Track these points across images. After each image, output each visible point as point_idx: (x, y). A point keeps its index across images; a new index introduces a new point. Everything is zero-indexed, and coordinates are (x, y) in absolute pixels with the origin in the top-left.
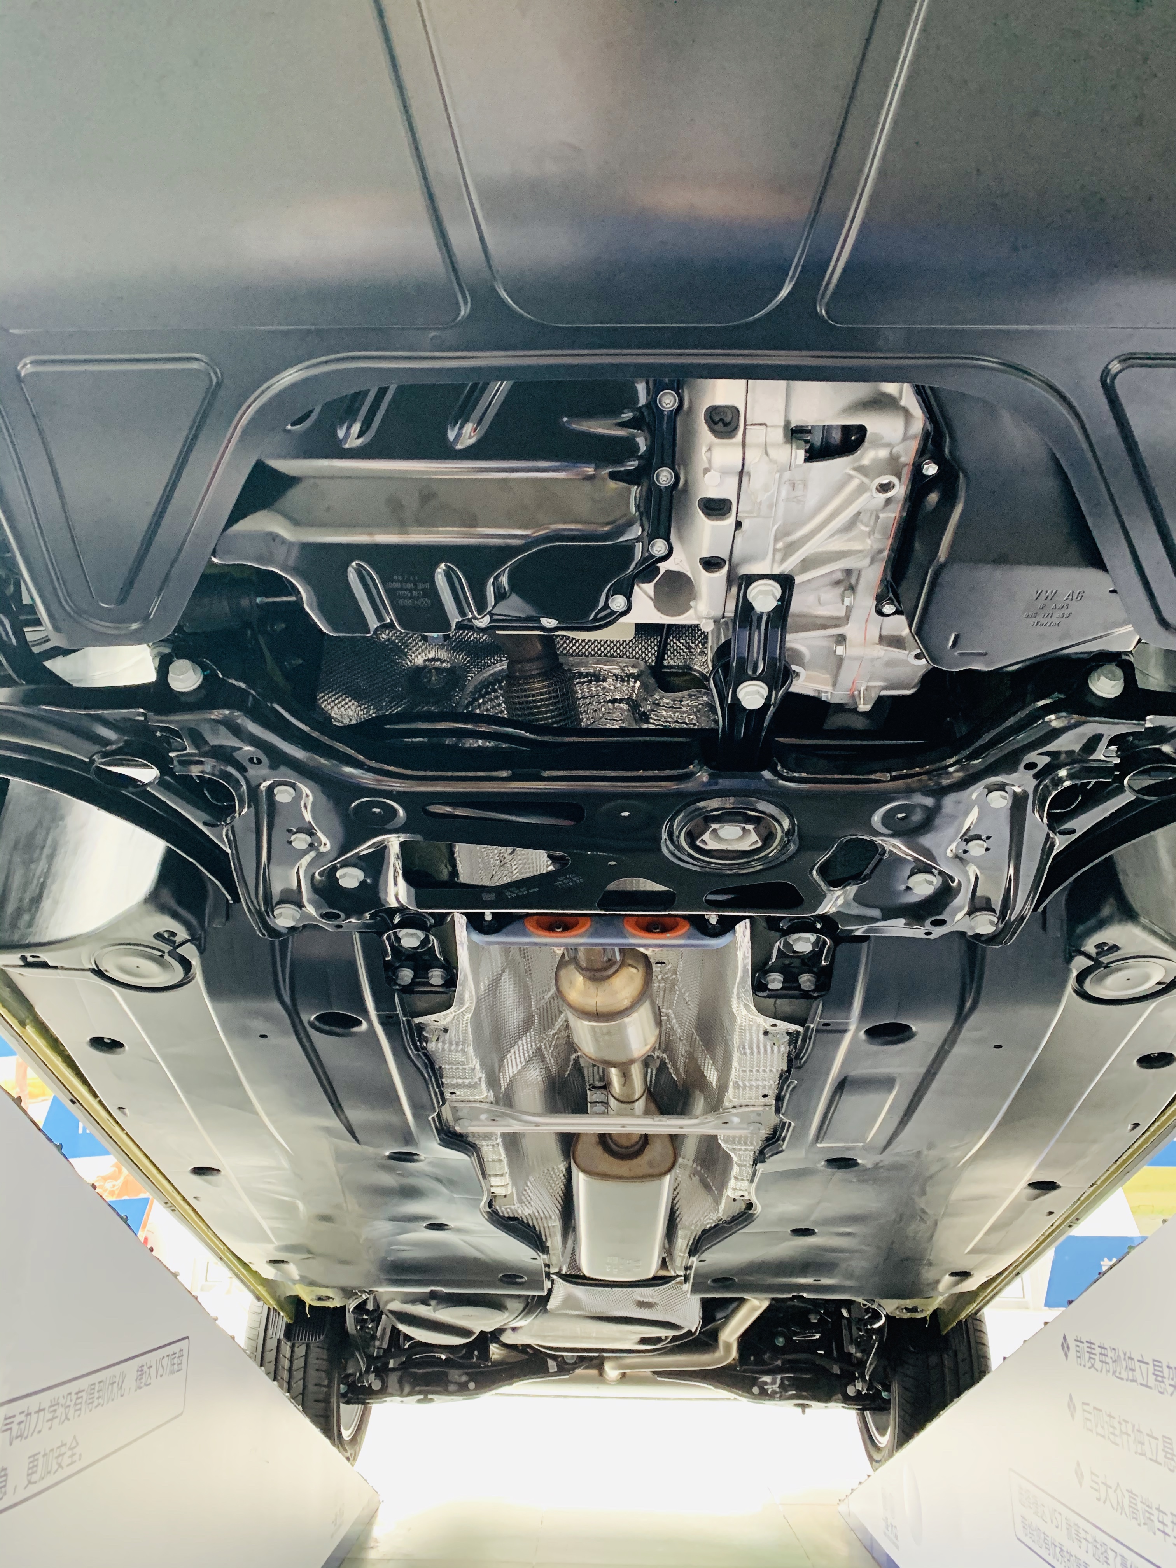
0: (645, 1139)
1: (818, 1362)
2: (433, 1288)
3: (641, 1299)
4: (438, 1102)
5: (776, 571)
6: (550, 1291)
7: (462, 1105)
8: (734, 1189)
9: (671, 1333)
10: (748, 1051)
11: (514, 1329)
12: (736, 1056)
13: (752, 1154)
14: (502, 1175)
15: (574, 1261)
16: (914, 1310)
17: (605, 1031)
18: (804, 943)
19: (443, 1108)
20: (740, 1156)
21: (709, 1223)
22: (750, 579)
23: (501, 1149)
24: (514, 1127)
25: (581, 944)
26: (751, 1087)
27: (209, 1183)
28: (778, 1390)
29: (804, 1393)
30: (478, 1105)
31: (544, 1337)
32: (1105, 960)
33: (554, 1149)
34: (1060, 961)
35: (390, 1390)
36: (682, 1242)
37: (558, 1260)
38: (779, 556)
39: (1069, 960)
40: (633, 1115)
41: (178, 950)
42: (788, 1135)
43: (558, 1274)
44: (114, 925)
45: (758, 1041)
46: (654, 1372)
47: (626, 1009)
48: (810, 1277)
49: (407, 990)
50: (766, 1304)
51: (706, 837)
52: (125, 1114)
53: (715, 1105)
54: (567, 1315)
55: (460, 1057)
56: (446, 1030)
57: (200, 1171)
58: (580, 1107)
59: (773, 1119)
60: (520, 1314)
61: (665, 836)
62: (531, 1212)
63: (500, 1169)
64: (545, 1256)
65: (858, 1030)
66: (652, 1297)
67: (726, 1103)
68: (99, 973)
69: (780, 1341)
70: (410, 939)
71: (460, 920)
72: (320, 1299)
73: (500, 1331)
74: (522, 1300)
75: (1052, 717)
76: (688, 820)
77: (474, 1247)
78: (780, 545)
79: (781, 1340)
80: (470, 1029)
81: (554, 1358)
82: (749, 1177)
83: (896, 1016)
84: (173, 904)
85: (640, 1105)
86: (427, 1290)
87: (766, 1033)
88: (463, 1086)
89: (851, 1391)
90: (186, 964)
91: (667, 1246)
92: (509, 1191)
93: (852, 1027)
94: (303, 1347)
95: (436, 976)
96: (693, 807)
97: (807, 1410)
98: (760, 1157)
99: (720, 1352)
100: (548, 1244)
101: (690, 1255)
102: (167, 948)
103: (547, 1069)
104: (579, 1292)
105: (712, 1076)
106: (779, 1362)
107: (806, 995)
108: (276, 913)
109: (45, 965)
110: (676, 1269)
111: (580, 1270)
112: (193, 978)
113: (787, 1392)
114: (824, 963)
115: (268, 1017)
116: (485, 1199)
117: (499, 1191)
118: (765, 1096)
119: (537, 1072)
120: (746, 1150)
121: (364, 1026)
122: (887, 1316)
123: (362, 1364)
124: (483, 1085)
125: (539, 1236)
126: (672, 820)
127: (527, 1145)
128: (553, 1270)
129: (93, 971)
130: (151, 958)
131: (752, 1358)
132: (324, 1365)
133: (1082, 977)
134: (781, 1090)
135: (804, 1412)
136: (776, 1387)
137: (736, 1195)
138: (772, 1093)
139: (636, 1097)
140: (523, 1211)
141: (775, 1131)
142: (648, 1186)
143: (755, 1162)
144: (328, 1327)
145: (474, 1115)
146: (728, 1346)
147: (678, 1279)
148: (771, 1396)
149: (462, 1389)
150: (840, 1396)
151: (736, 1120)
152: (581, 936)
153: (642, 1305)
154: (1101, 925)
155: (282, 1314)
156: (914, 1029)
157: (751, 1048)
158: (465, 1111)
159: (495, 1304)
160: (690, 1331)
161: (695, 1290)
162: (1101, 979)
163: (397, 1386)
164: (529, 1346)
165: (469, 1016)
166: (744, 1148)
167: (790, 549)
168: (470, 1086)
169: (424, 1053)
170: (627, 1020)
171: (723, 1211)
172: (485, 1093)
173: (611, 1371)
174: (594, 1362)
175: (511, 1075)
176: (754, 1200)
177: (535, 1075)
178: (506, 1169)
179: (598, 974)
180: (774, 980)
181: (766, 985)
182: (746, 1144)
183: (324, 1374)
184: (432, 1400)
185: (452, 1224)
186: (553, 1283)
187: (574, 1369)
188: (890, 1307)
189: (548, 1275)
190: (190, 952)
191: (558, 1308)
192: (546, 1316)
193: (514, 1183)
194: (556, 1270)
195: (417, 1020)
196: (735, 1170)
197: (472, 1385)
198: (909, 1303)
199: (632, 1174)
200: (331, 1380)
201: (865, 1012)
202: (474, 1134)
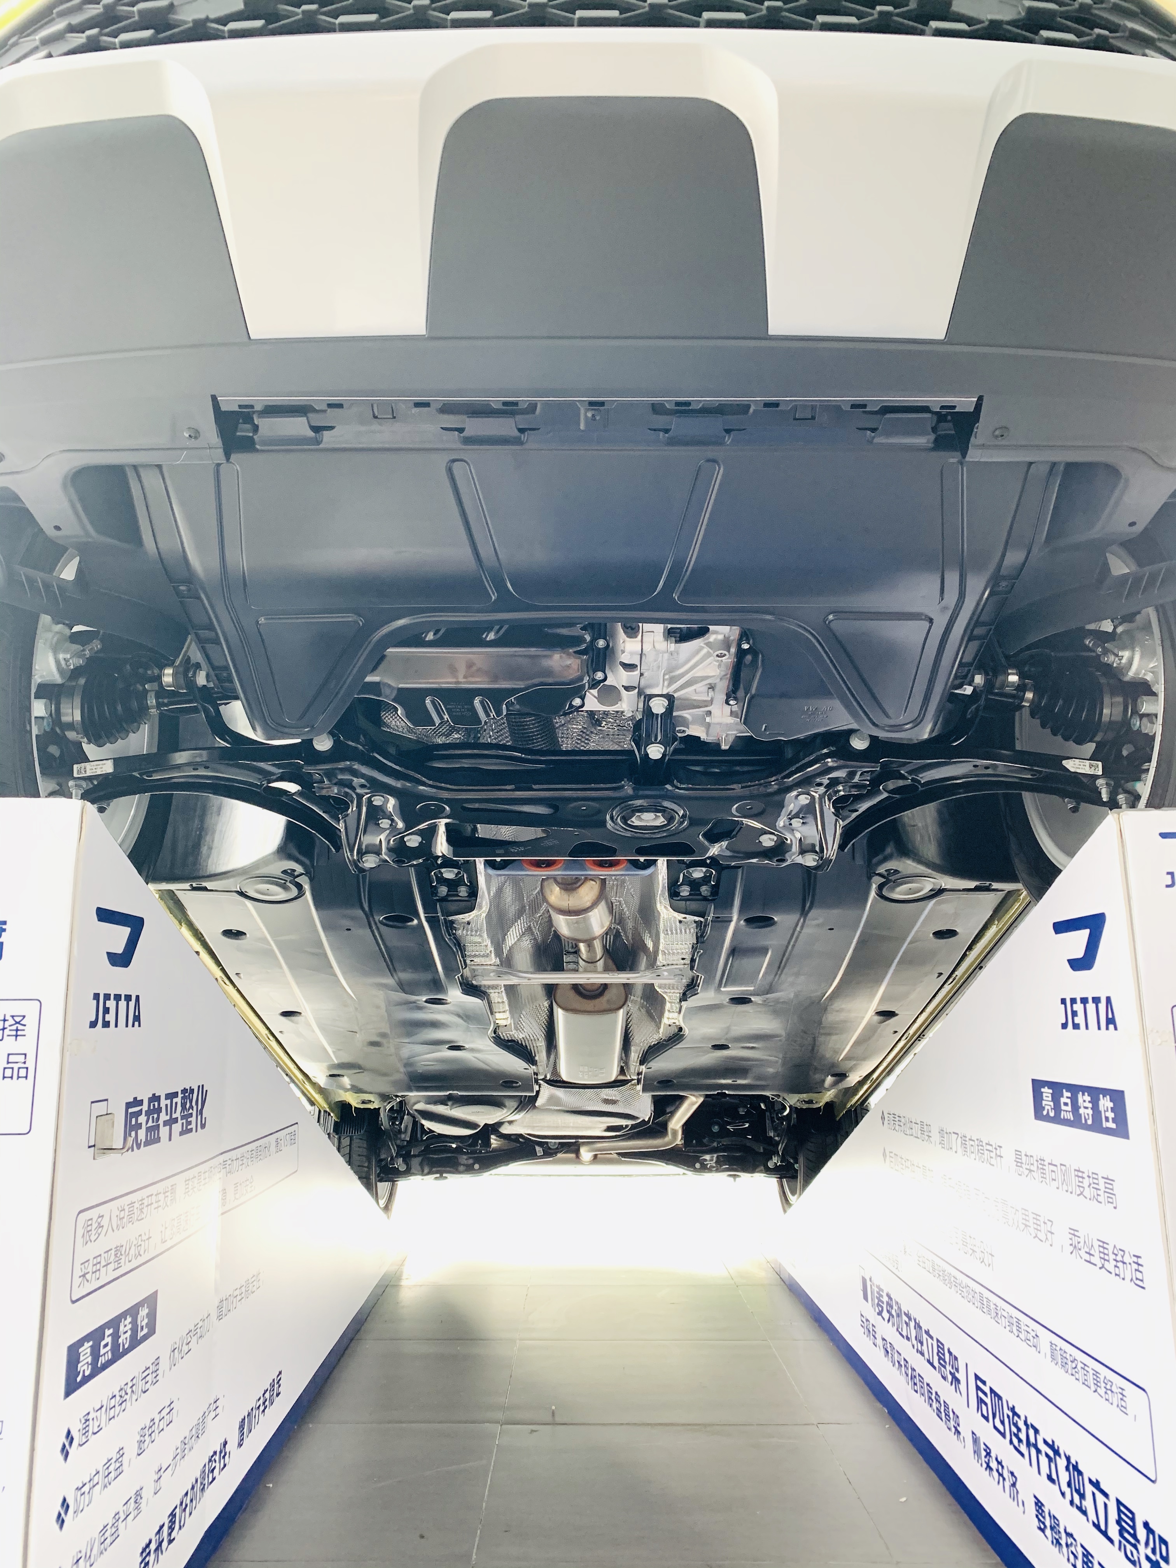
0: (605, 986)
1: (748, 1144)
2: (451, 1092)
3: (607, 1098)
4: (462, 967)
5: (665, 692)
6: (538, 1092)
7: (478, 967)
8: (668, 1018)
9: (630, 1123)
10: (669, 933)
11: (510, 1122)
12: (662, 935)
13: (678, 995)
14: (504, 1012)
15: (555, 1071)
16: (810, 1102)
17: (575, 921)
18: (698, 873)
19: (465, 970)
20: (670, 997)
21: (653, 1040)
22: (651, 697)
23: (504, 994)
24: (513, 981)
25: (558, 875)
26: (673, 953)
27: (292, 1021)
28: (714, 1165)
29: (735, 1167)
30: (489, 967)
31: (533, 1128)
32: (892, 878)
33: (541, 993)
34: (865, 879)
35: (413, 1171)
36: (635, 1055)
37: (543, 1069)
38: (666, 683)
39: (870, 878)
40: (595, 971)
41: (296, 880)
42: (701, 982)
43: (544, 1080)
44: (256, 865)
45: (676, 926)
46: (618, 1154)
47: (588, 908)
48: (730, 1079)
49: (443, 900)
50: (701, 1100)
51: (633, 819)
52: (240, 977)
53: (652, 964)
54: (550, 1110)
55: (477, 939)
56: (469, 923)
57: (286, 1014)
58: (558, 967)
59: (690, 974)
60: (516, 1109)
61: (608, 817)
62: (524, 1036)
63: (503, 1008)
64: (534, 1067)
65: (739, 920)
66: (615, 1096)
67: (658, 963)
68: (242, 894)
69: (716, 1129)
70: (449, 874)
71: (480, 863)
72: (363, 1102)
73: (500, 1124)
74: (516, 1099)
75: (829, 760)
76: (622, 809)
77: (483, 1062)
78: (667, 677)
79: (716, 1127)
80: (485, 922)
81: (541, 1144)
82: (678, 1010)
83: (763, 911)
84: (296, 853)
85: (600, 964)
86: (447, 1093)
87: (680, 922)
88: (478, 956)
89: (771, 1165)
90: (299, 887)
91: (624, 1058)
92: (508, 1022)
93: (735, 917)
94: (348, 1139)
95: (463, 891)
96: (626, 804)
97: (737, 1179)
98: (684, 997)
99: (670, 1137)
100: (537, 1058)
101: (640, 1064)
102: (289, 878)
103: (535, 939)
104: (560, 1093)
105: (650, 944)
106: (715, 1144)
107: (705, 899)
108: (363, 860)
109: (205, 889)
110: (632, 1075)
111: (560, 1076)
112: (304, 894)
113: (721, 1166)
114: (713, 883)
115: (353, 918)
116: (492, 1028)
117: (501, 1023)
118: (683, 959)
119: (528, 942)
120: (674, 992)
121: (415, 922)
122: (790, 1107)
123: (393, 1151)
124: (493, 955)
125: (530, 1053)
126: (613, 809)
127: (524, 993)
128: (541, 1077)
129: (237, 892)
130: (277, 884)
131: (694, 1142)
132: (365, 1152)
133: (881, 887)
134: (693, 956)
135: (735, 1180)
136: (713, 1163)
137: (671, 1022)
138: (688, 957)
139: (598, 958)
140: (519, 1036)
141: (693, 980)
142: (606, 1018)
143: (680, 1001)
144: (366, 1124)
145: (485, 974)
146: (675, 1132)
147: (633, 1082)
148: (710, 1170)
149: (469, 1169)
150: (762, 1168)
151: (666, 973)
152: (558, 870)
153: (607, 1101)
154: (886, 859)
155: (332, 1114)
156: (776, 919)
157: (671, 931)
158: (479, 971)
159: (496, 1103)
160: (644, 1120)
161: (644, 1090)
162: (892, 889)
163: (419, 1168)
164: (521, 1136)
165: (484, 915)
166: (672, 991)
167: (672, 680)
168: (483, 956)
169: (454, 938)
170: (590, 914)
171: (662, 1033)
172: (494, 960)
173: (586, 1154)
174: (573, 1147)
175: (510, 945)
176: (683, 1025)
177: (527, 944)
178: (507, 1008)
179: (569, 887)
180: (684, 890)
181: (679, 893)
182: (673, 988)
183: (364, 1159)
184: (446, 1178)
185: (467, 1046)
186: (540, 1087)
187: (556, 1153)
188: (793, 1100)
189: (536, 1081)
190: (305, 882)
191: (544, 1105)
192: (535, 1111)
193: (512, 1017)
194: (542, 1077)
195: (451, 918)
196: (668, 1006)
197: (477, 1166)
198: (805, 1096)
199: (596, 1009)
200: (370, 1162)
201: (741, 911)
202: (485, 986)
